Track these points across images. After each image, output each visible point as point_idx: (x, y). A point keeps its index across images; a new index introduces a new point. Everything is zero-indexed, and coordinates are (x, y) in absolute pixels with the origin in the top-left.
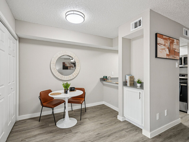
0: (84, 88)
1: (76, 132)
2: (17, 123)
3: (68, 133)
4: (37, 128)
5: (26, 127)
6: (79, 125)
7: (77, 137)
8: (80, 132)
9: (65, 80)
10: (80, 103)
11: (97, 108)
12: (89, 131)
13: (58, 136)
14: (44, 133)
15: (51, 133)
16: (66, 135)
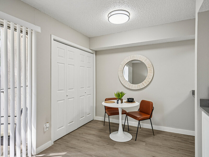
0: (152, 102)
1: (116, 148)
2: (92, 121)
3: (110, 145)
4: (98, 129)
5: (93, 126)
6: (128, 144)
7: (112, 152)
8: (119, 150)
9: (133, 89)
10: (137, 119)
11: (178, 137)
12: (129, 155)
13: (101, 143)
14: (96, 135)
15: (100, 137)
16: (106, 145)
